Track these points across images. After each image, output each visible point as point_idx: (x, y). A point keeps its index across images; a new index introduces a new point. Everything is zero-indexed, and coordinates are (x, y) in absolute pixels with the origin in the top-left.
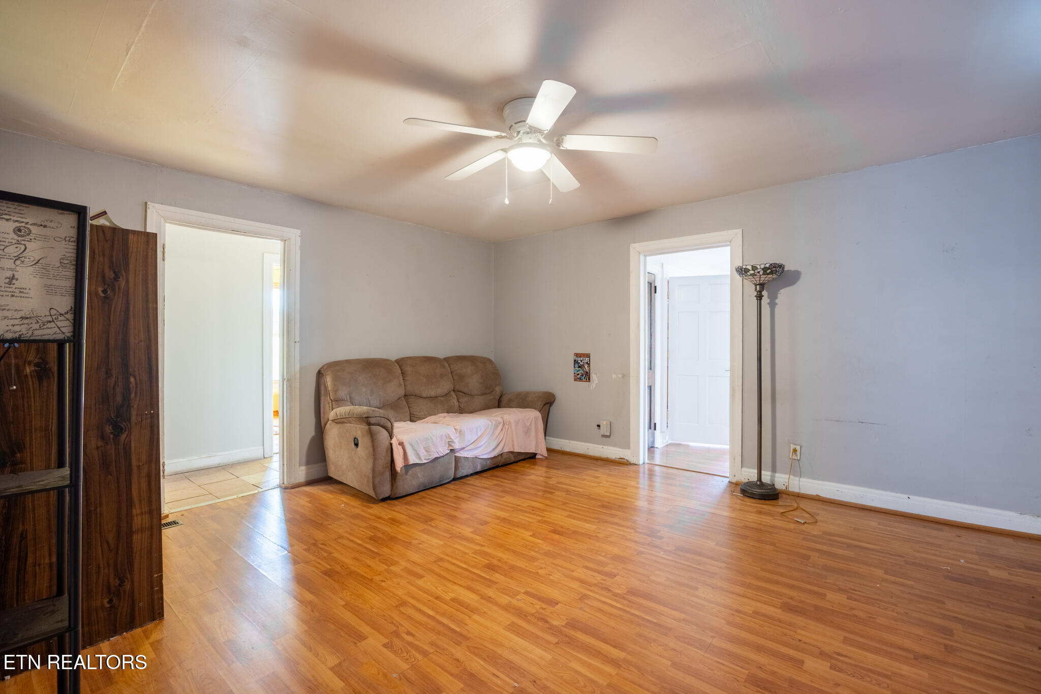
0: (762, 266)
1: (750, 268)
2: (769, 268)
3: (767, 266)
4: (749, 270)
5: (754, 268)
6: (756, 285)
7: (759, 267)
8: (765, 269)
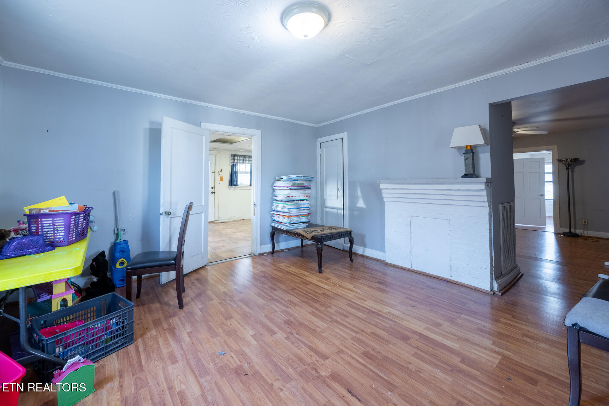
0: (570, 159)
1: (565, 160)
2: (572, 160)
3: (572, 159)
4: (564, 160)
5: (566, 160)
6: (566, 165)
7: (569, 159)
8: (571, 160)
